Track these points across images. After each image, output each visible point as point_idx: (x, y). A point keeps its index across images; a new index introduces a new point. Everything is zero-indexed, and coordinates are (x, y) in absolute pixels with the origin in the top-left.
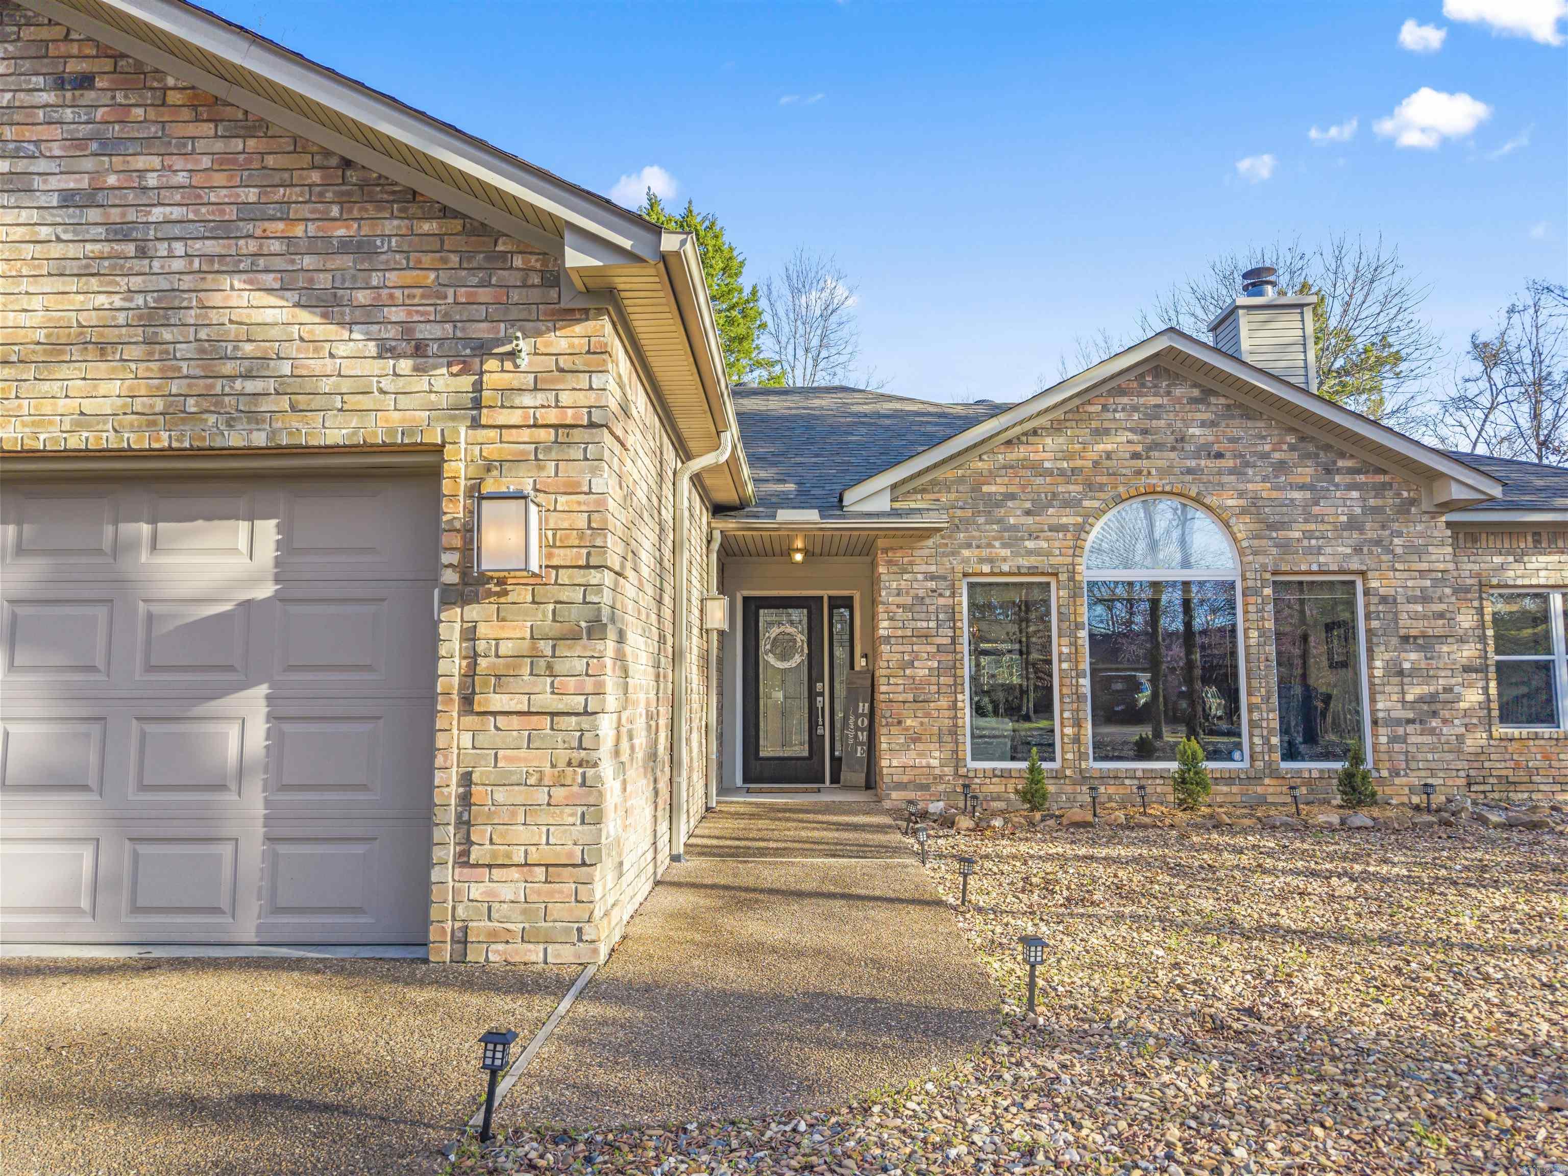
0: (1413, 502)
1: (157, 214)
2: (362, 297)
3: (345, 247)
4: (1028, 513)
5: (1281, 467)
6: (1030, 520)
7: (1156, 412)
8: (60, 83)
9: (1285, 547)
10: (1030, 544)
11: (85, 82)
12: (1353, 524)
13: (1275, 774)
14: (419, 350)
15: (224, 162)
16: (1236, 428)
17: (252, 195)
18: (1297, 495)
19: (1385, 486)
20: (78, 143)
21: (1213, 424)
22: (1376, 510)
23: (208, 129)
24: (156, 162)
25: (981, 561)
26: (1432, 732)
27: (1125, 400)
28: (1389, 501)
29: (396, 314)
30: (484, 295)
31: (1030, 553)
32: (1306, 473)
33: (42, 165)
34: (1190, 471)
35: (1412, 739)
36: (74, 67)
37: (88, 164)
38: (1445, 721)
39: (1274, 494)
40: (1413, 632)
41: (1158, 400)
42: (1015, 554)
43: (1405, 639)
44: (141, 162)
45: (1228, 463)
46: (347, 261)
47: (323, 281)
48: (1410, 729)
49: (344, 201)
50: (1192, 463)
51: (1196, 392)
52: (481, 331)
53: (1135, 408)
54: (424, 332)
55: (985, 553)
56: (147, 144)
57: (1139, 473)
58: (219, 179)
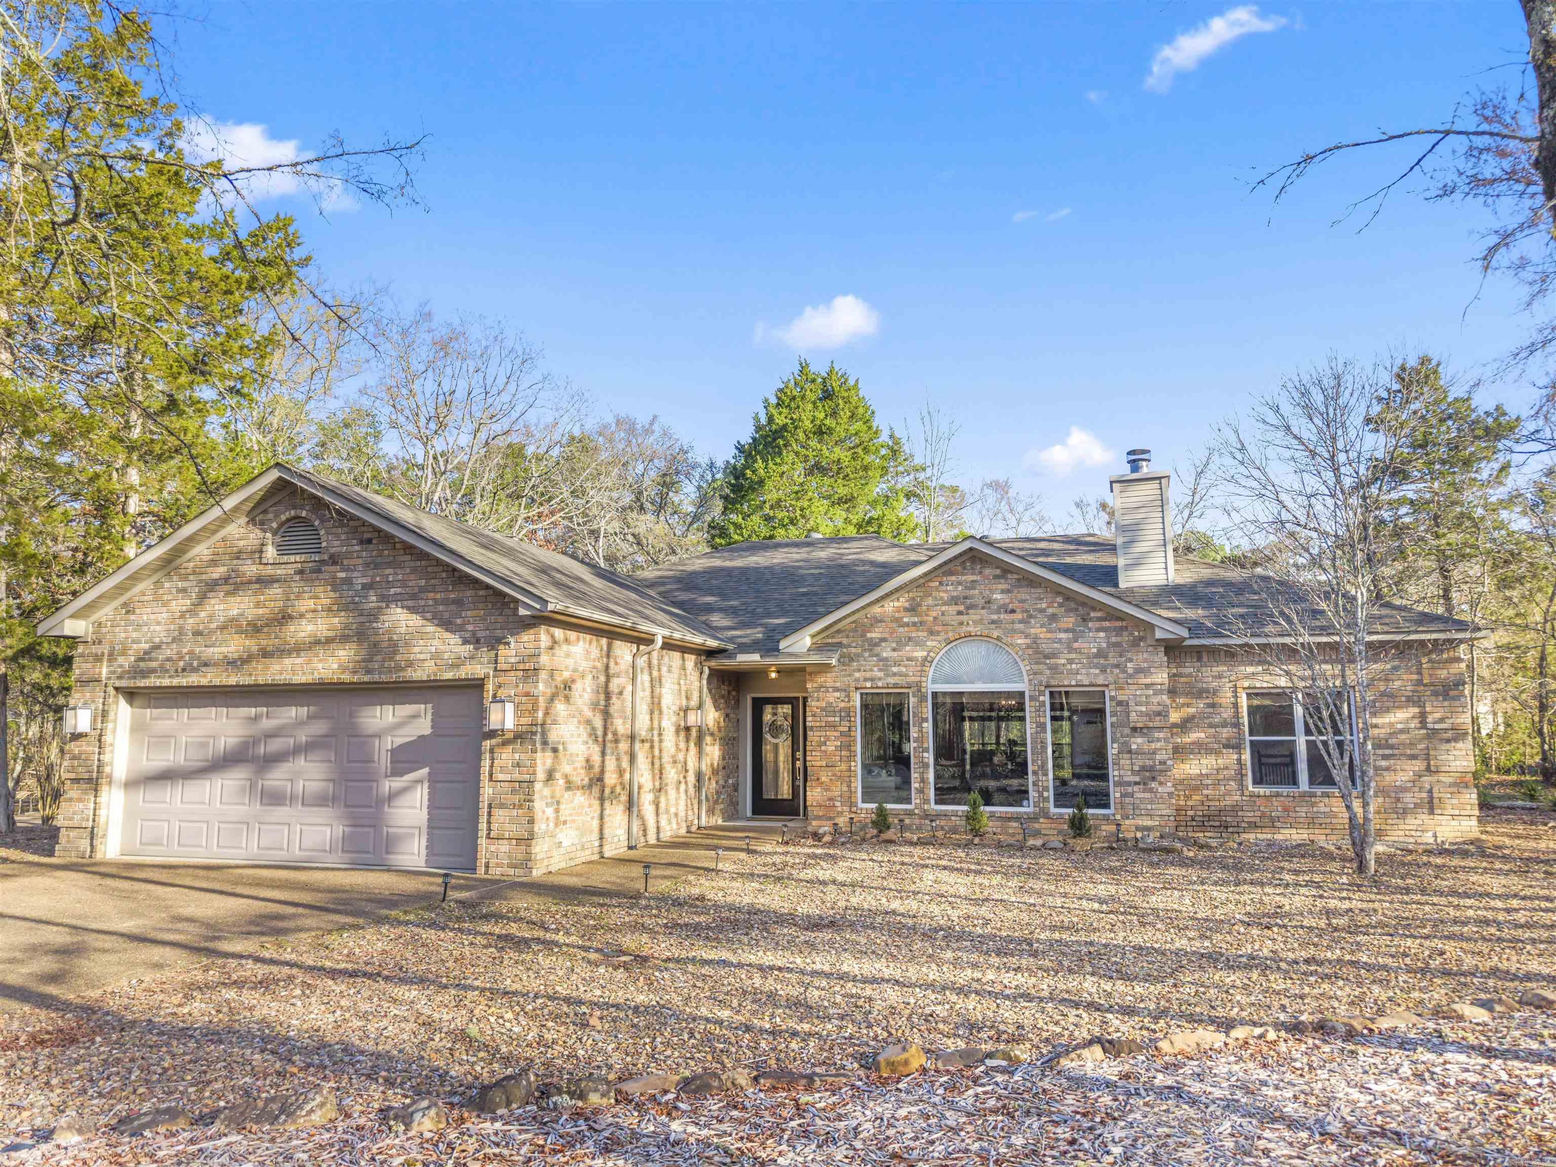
0: (1141, 639)
1: (392, 591)
2: (459, 621)
3: (454, 602)
4: (894, 650)
5: (1053, 618)
6: (895, 654)
8: (361, 542)
9: (1054, 668)
10: (895, 669)
11: (369, 541)
12: (1101, 654)
13: (1047, 816)
14: (478, 641)
15: (414, 570)
16: (1024, 594)
17: (423, 583)
18: (1063, 636)
19: (1122, 629)
20: (367, 565)
21: (1008, 591)
22: (1117, 645)
23: (408, 557)
24: (391, 571)
25: (866, 680)
26: (1151, 790)
27: (953, 578)
28: (1125, 638)
29: (470, 627)
30: (500, 619)
31: (895, 674)
32: (1069, 621)
33: (356, 574)
34: (993, 622)
35: (1137, 795)
36: (367, 536)
37: (370, 573)
38: (1161, 784)
39: (1049, 635)
40: (1139, 725)
41: (974, 578)
42: (887, 675)
43: (1134, 729)
44: (387, 571)
45: (1019, 616)
46: (453, 607)
47: (446, 615)
48: (1136, 788)
49: (454, 584)
50: (995, 617)
51: (998, 572)
52: (499, 633)
53: (960, 583)
54: (480, 634)
55: (868, 675)
56: (389, 565)
57: (961, 623)
58: (412, 577)
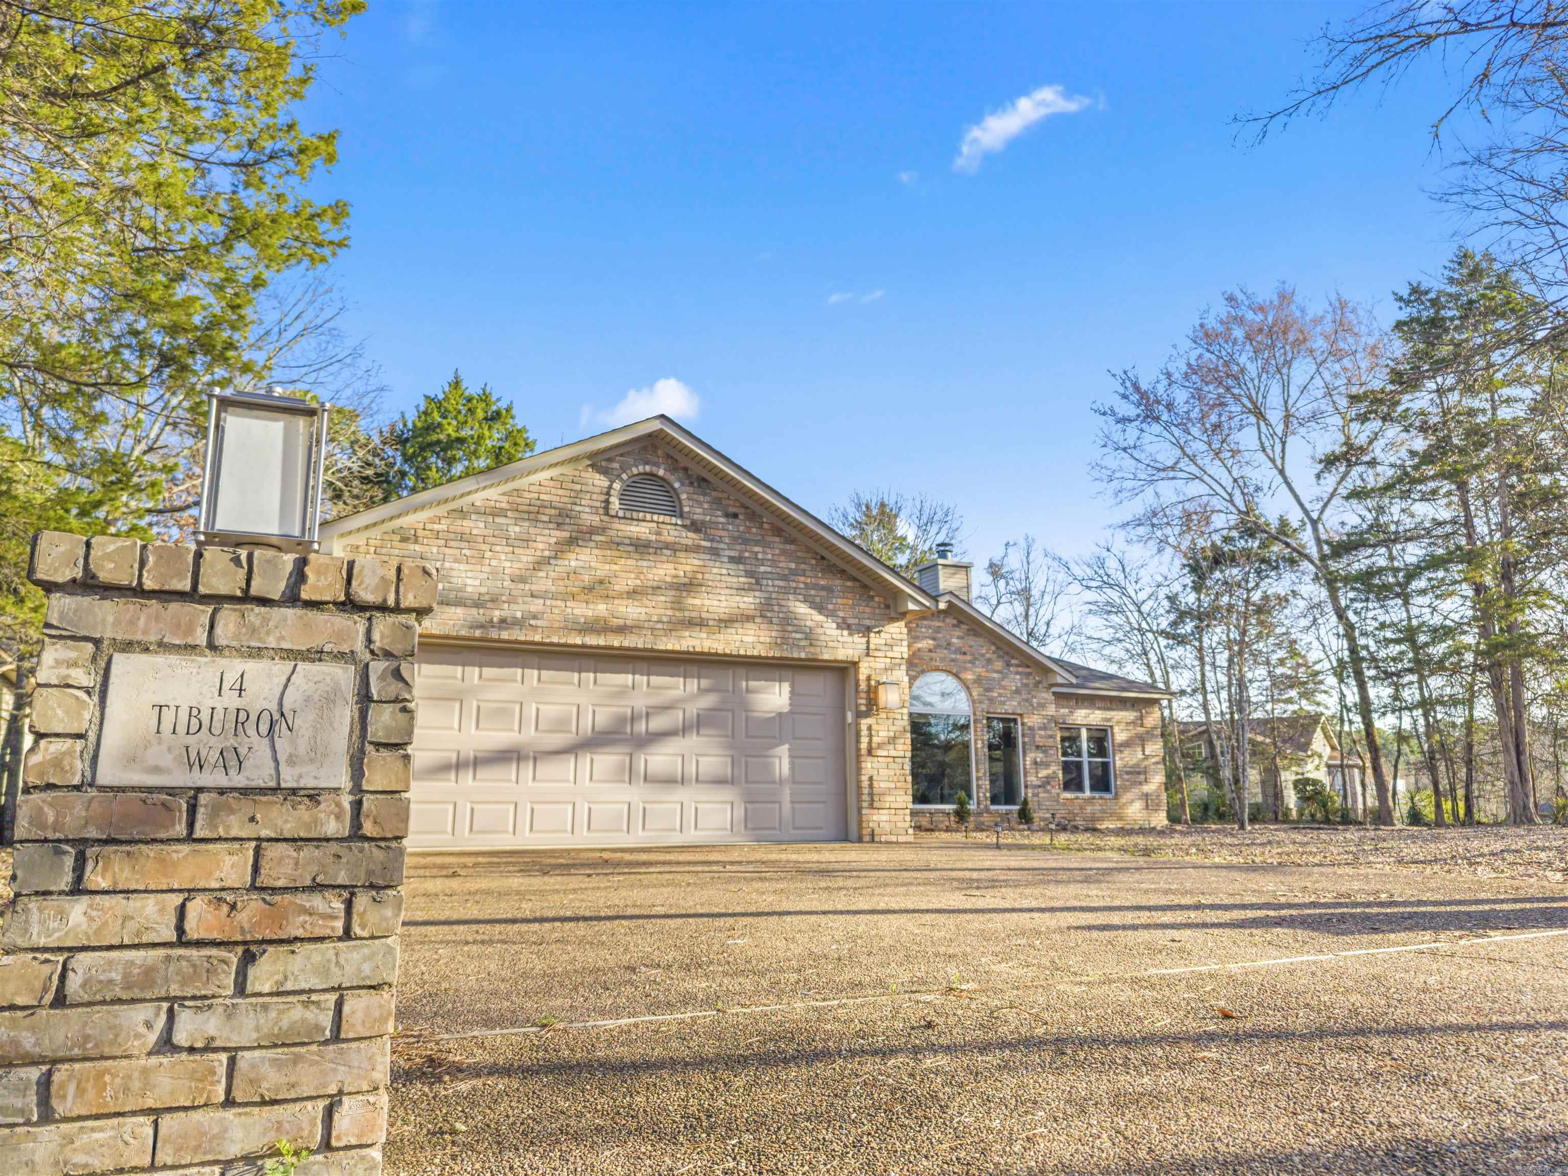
0: (1039, 682)
1: (762, 569)
2: (830, 607)
3: (823, 588)
5: (989, 661)
7: (938, 630)
8: (727, 515)
9: (991, 700)
11: (735, 516)
12: (1017, 692)
13: (987, 810)
14: (849, 627)
15: (784, 552)
16: (972, 641)
17: (793, 566)
18: (996, 675)
19: (1029, 674)
20: (734, 539)
21: (962, 638)
22: (1026, 685)
23: (777, 539)
24: (760, 549)
26: (1047, 791)
28: (1031, 681)
29: (841, 614)
30: (868, 610)
32: (999, 665)
33: (722, 546)
34: (953, 660)
35: (1040, 795)
36: (731, 510)
38: (1052, 786)
39: (987, 674)
40: (1041, 744)
43: (1038, 747)
45: (968, 658)
46: (824, 593)
47: (818, 600)
48: (1039, 790)
49: (822, 571)
50: (954, 656)
52: (867, 622)
54: (850, 621)
56: (757, 543)
57: (932, 659)
58: (782, 558)
